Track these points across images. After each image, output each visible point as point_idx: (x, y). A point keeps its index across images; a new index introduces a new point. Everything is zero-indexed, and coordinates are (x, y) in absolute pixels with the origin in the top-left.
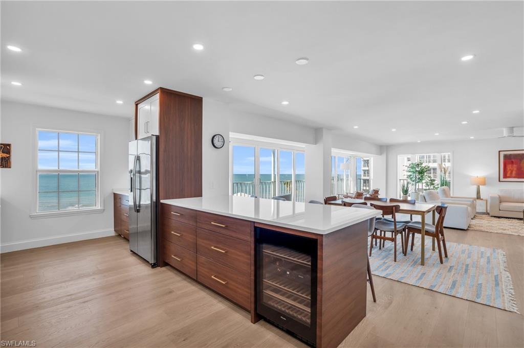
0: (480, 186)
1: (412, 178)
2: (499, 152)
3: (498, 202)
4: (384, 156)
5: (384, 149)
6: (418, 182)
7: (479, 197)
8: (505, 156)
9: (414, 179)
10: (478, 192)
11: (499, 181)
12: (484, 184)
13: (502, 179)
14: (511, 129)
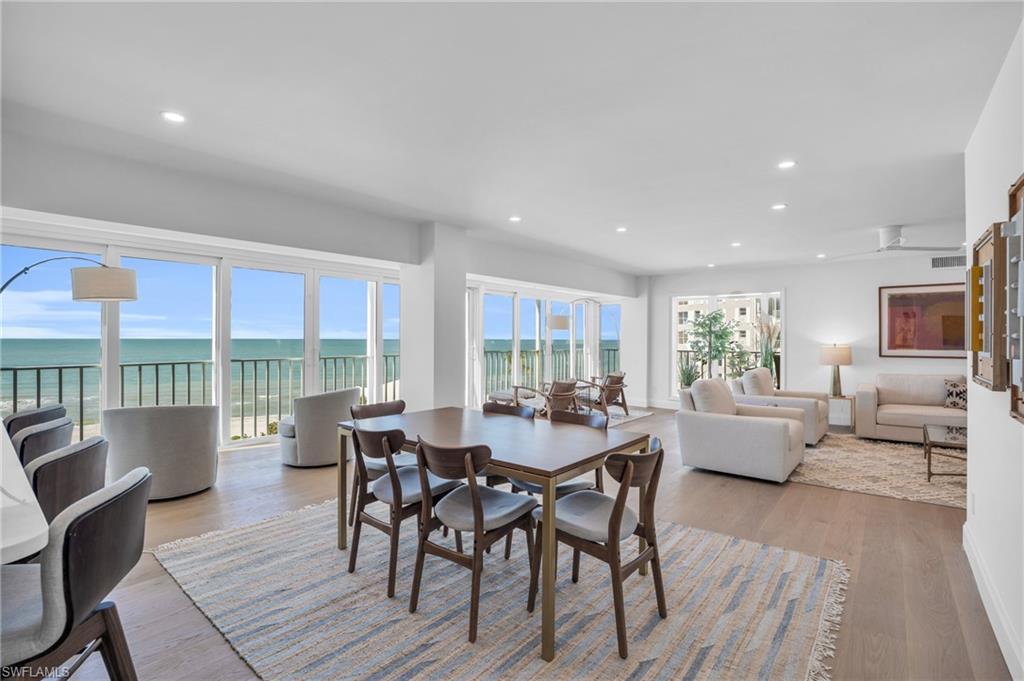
0: (841, 367)
1: (703, 347)
2: (880, 288)
3: (873, 403)
4: (643, 300)
5: (642, 282)
6: (715, 357)
7: (837, 392)
8: (893, 299)
9: (707, 349)
10: (837, 381)
11: (881, 355)
12: (849, 362)
13: (886, 351)
14: (896, 229)
